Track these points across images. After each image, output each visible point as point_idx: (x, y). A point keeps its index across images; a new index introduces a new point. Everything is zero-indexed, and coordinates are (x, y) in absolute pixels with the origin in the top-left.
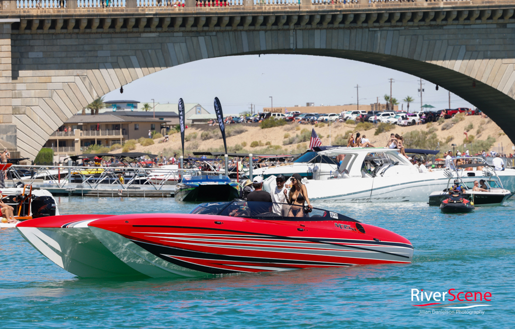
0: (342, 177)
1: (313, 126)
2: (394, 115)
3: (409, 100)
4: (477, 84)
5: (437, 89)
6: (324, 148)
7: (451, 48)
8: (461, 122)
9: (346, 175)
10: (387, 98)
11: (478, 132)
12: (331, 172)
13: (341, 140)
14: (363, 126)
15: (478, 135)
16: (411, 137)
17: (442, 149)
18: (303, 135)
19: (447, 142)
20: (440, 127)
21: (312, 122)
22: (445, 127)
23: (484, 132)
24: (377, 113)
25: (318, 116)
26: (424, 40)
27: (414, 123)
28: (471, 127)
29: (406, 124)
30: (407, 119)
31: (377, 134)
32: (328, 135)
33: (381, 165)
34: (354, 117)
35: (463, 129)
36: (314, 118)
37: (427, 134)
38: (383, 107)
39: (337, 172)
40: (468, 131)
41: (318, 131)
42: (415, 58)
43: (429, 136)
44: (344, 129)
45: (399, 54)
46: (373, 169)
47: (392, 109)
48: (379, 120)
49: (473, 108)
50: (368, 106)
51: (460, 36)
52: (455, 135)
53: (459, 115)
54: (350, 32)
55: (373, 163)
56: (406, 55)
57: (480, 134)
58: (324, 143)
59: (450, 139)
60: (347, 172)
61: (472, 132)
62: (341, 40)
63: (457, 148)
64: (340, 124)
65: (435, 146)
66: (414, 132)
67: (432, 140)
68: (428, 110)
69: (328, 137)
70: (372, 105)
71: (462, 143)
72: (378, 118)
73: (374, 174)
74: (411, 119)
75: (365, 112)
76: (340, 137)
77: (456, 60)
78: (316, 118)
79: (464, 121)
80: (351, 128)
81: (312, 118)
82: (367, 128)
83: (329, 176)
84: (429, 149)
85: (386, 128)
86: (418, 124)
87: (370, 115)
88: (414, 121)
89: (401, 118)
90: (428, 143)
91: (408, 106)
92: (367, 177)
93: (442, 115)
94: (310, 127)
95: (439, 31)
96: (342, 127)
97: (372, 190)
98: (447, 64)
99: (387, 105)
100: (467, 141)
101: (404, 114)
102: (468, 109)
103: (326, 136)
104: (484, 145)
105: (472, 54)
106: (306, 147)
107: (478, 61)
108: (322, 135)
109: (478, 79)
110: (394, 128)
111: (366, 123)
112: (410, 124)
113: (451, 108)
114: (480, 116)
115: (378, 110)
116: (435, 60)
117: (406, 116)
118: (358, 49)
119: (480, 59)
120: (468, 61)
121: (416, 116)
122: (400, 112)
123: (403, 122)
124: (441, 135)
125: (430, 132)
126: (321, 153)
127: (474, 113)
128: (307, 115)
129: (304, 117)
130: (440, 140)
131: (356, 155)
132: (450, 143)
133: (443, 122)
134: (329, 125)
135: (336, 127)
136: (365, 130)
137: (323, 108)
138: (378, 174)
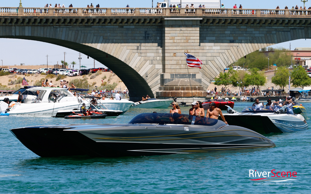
0: (38, 102)
1: (24, 76)
2: (66, 71)
3: (74, 63)
4: (108, 56)
5: (88, 58)
6: (30, 87)
7: (95, 37)
8: (100, 75)
9: (40, 101)
10: (62, 62)
11: (109, 80)
12: (33, 99)
13: (38, 83)
14: (50, 76)
15: (109, 82)
16: (75, 82)
17: (90, 88)
18: (19, 80)
19: (93, 85)
20: (89, 77)
21: (24, 73)
22: (92, 77)
23: (111, 80)
24: (57, 70)
25: (26, 70)
26: (81, 33)
27: (76, 75)
28: (105, 77)
29: (72, 75)
30: (73, 73)
31: (57, 80)
32: (32, 80)
33: (59, 96)
34: (45, 71)
35: (101, 78)
36: (24, 72)
37: (83, 81)
38: (61, 66)
39: (36, 99)
40: (103, 80)
41: (26, 78)
42: (77, 42)
43: (83, 82)
44: (40, 78)
45: (69, 40)
46: (55, 98)
47: (65, 67)
48: (58, 73)
49: (106, 68)
50: (53, 66)
51: (100, 31)
52: (97, 82)
53: (99, 71)
54: (44, 28)
55: (55, 95)
56: (72, 40)
57: (109, 81)
58: (30, 84)
59: (95, 84)
60: (41, 100)
61: (106, 80)
62: (40, 31)
63: (98, 88)
64: (38, 75)
65: (87, 87)
66: (76, 79)
67: (85, 84)
68: (83, 68)
69: (32, 81)
70: (55, 66)
71: (101, 85)
72: (58, 72)
73: (55, 101)
74: (74, 73)
75: (51, 69)
76: (38, 81)
77: (98, 43)
78: (25, 72)
79: (101, 75)
80: (44, 77)
81: (23, 71)
82: (52, 77)
83: (32, 102)
84: (84, 89)
85: (62, 77)
86: (78, 75)
87: (54, 70)
88: (76, 74)
89: (70, 72)
90: (83, 85)
91: (73, 66)
92: (51, 102)
93: (90, 71)
94: (22, 76)
95: (90, 29)
96: (39, 76)
97: (54, 109)
98: (93, 45)
99: (63, 66)
100: (103, 85)
101: (71, 71)
102: (104, 69)
103: (30, 81)
104: (112, 87)
105: (106, 40)
106: (20, 87)
107: (109, 44)
108: (28, 80)
109: (109, 53)
110: (66, 77)
111: (51, 74)
112: (74, 76)
113: (95, 68)
114: (110, 72)
115: (58, 68)
116: (87, 43)
117: (72, 71)
118: (48, 37)
119: (110, 43)
120: (104, 44)
121: (77, 71)
122: (69, 69)
123: (71, 74)
124: (90, 82)
125: (84, 80)
126: (28, 90)
127: (107, 71)
128: (21, 70)
129: (19, 71)
130: (89, 84)
131: (46, 91)
132: (94, 86)
133: (91, 75)
134: (32, 75)
135: (36, 76)
136: (51, 78)
137: (29, 66)
138: (57, 101)
